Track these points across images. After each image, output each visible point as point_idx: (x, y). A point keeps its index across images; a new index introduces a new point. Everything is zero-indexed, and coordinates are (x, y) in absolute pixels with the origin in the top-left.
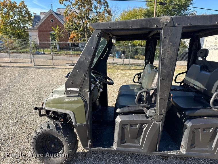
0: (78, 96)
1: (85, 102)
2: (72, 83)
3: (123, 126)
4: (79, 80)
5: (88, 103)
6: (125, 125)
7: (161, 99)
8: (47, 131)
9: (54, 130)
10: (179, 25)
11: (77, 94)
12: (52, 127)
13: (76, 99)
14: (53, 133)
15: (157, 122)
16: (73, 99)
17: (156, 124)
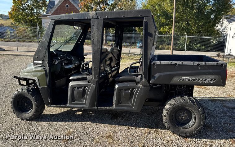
0: (41, 66)
1: (46, 71)
2: (37, 57)
3: (73, 89)
4: (42, 55)
5: (48, 71)
6: (74, 88)
7: (95, 67)
8: (21, 93)
9: (25, 92)
10: (100, 17)
11: (40, 66)
12: (25, 90)
13: (40, 69)
14: (25, 94)
15: (94, 84)
16: (38, 69)
17: (93, 86)
